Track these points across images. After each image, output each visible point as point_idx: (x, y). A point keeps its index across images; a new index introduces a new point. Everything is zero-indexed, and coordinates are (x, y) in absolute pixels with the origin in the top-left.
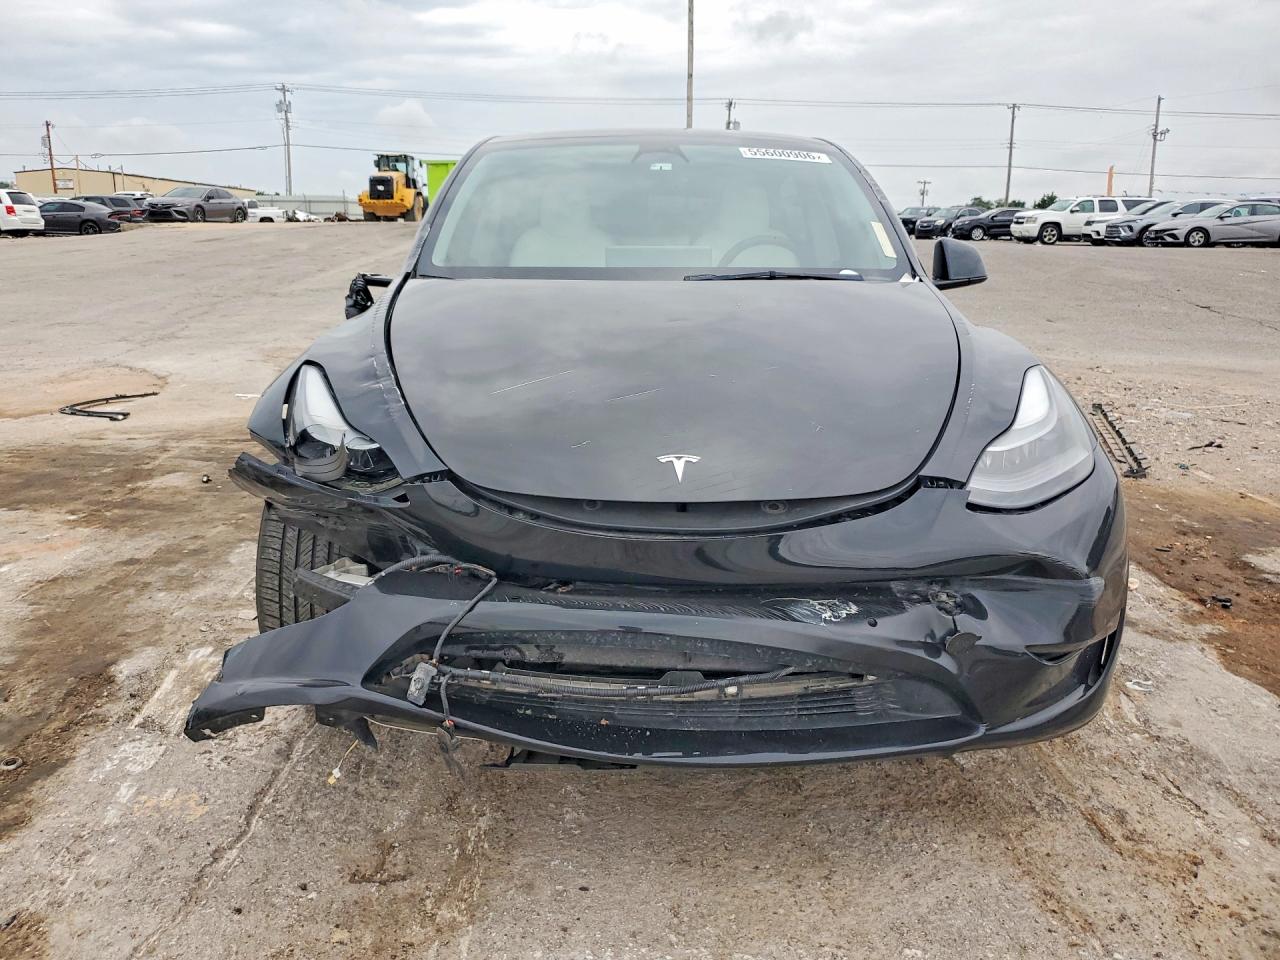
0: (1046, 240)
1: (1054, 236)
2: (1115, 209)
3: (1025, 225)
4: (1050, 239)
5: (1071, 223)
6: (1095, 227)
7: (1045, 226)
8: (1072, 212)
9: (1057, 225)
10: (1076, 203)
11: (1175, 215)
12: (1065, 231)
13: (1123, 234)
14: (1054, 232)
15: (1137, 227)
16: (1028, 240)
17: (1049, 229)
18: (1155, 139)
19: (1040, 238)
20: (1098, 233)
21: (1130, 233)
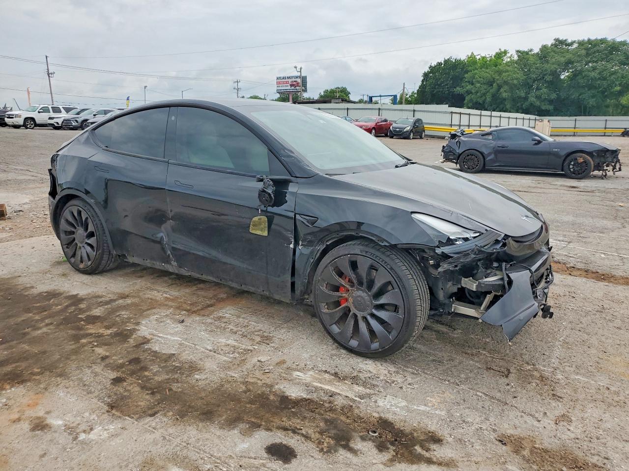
0: (28, 126)
1: (32, 124)
2: (60, 112)
3: (14, 119)
4: (30, 126)
5: (41, 118)
6: (55, 120)
7: (26, 119)
8: (39, 112)
9: (33, 119)
10: (39, 108)
11: (95, 115)
12: (38, 122)
13: (74, 124)
14: (32, 123)
15: (80, 120)
16: (16, 127)
17: (29, 121)
18: (49, 76)
19: (25, 126)
20: (58, 123)
21: (77, 124)
